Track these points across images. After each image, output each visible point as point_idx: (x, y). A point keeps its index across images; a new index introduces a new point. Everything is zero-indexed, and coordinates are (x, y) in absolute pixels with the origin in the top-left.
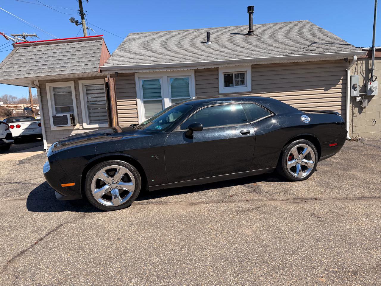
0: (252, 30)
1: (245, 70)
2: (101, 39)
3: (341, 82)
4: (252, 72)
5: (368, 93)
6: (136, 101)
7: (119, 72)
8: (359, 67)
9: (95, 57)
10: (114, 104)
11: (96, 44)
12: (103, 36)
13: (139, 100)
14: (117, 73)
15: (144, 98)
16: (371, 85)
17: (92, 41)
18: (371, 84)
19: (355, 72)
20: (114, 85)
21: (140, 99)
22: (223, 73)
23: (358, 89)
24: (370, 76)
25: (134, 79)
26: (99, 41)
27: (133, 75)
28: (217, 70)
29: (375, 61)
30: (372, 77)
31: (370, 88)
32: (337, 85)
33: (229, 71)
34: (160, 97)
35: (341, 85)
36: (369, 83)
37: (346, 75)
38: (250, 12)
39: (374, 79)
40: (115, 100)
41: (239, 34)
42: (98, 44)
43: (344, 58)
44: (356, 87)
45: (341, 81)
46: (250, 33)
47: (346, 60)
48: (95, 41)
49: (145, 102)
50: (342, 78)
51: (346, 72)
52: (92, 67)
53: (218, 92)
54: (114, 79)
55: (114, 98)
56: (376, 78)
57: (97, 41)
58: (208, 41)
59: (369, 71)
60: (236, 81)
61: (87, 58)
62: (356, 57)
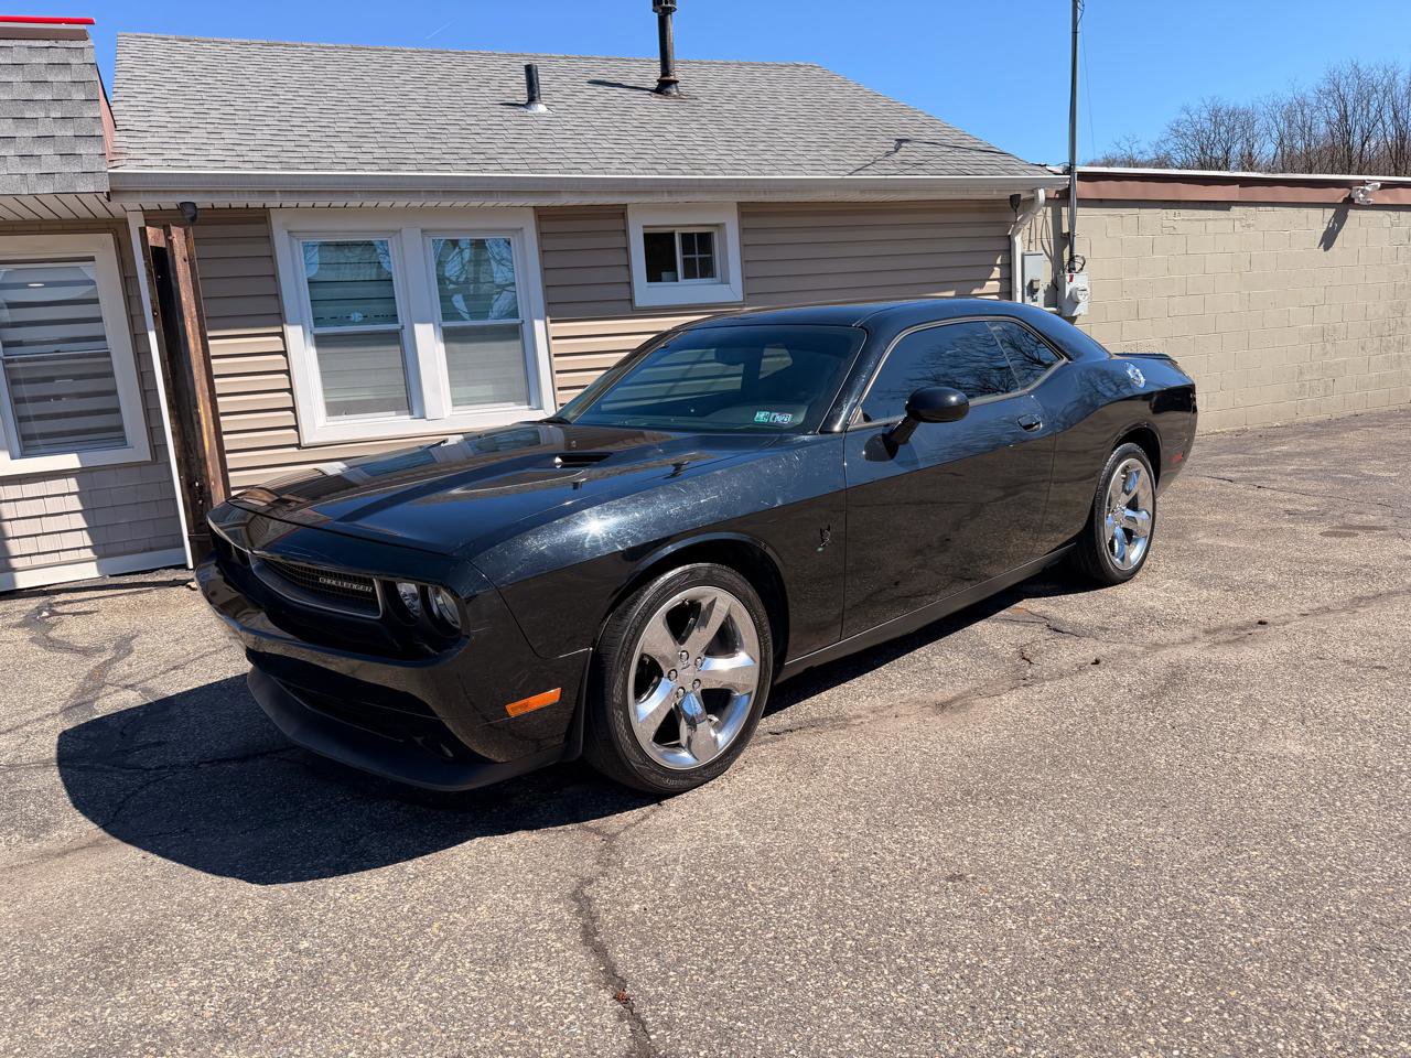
0: (672, 78)
1: (716, 222)
2: (83, 36)
3: (997, 273)
4: (743, 231)
5: (1064, 307)
6: (282, 335)
7: (202, 202)
8: (1039, 226)
9: (70, 124)
10: (197, 350)
11: (58, 56)
12: (90, 22)
13: (295, 334)
14: (194, 204)
15: (318, 321)
16: (1073, 285)
17: (31, 43)
18: (1071, 280)
19: (1030, 241)
20: (190, 259)
21: (299, 329)
22: (644, 227)
23: (1041, 295)
24: (1066, 257)
25: (268, 238)
26: (73, 44)
27: (261, 217)
28: (620, 212)
29: (1081, 212)
30: (1072, 259)
31: (1071, 293)
32: (988, 283)
33: (663, 221)
34: (394, 318)
35: (996, 283)
36: (1068, 278)
37: (1009, 251)
38: (664, 8)
39: (1078, 266)
40: (197, 331)
41: (620, 85)
42: (72, 61)
43: (1007, 195)
44: (1037, 290)
45: (996, 269)
46: (664, 86)
47: (1015, 201)
48: (47, 44)
49: (320, 341)
50: (999, 262)
51: (1010, 240)
52: (67, 170)
53: (631, 301)
54: (186, 234)
55: (192, 322)
56: (1082, 262)
57: (62, 43)
58: (532, 99)
59: (1065, 240)
60: (685, 261)
61: (23, 123)
62: (1042, 194)
